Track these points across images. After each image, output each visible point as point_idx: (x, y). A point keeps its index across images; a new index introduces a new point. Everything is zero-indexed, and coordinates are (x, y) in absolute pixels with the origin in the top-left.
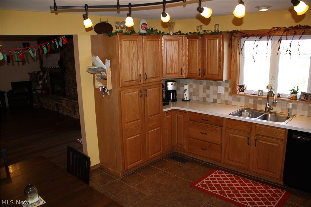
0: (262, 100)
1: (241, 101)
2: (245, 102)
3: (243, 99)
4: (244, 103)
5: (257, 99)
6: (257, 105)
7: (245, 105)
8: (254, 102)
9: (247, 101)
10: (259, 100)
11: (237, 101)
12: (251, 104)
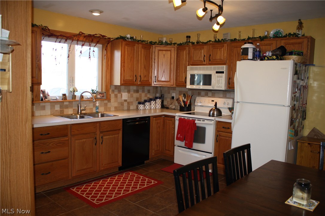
0: (68, 104)
1: (46, 109)
2: (51, 109)
3: (48, 106)
4: (50, 111)
5: (64, 103)
6: (63, 110)
7: (51, 112)
8: (61, 107)
9: (52, 107)
10: (65, 105)
11: (41, 110)
12: (57, 110)
